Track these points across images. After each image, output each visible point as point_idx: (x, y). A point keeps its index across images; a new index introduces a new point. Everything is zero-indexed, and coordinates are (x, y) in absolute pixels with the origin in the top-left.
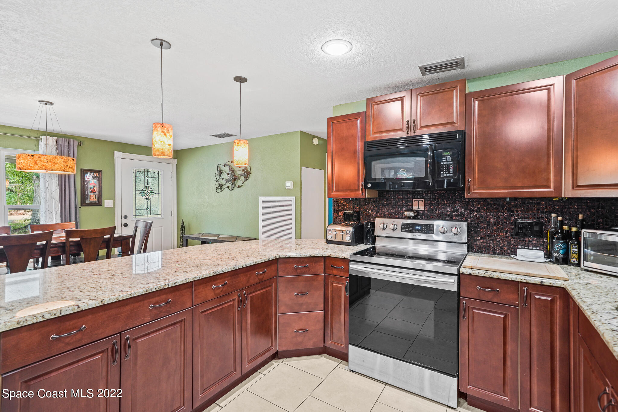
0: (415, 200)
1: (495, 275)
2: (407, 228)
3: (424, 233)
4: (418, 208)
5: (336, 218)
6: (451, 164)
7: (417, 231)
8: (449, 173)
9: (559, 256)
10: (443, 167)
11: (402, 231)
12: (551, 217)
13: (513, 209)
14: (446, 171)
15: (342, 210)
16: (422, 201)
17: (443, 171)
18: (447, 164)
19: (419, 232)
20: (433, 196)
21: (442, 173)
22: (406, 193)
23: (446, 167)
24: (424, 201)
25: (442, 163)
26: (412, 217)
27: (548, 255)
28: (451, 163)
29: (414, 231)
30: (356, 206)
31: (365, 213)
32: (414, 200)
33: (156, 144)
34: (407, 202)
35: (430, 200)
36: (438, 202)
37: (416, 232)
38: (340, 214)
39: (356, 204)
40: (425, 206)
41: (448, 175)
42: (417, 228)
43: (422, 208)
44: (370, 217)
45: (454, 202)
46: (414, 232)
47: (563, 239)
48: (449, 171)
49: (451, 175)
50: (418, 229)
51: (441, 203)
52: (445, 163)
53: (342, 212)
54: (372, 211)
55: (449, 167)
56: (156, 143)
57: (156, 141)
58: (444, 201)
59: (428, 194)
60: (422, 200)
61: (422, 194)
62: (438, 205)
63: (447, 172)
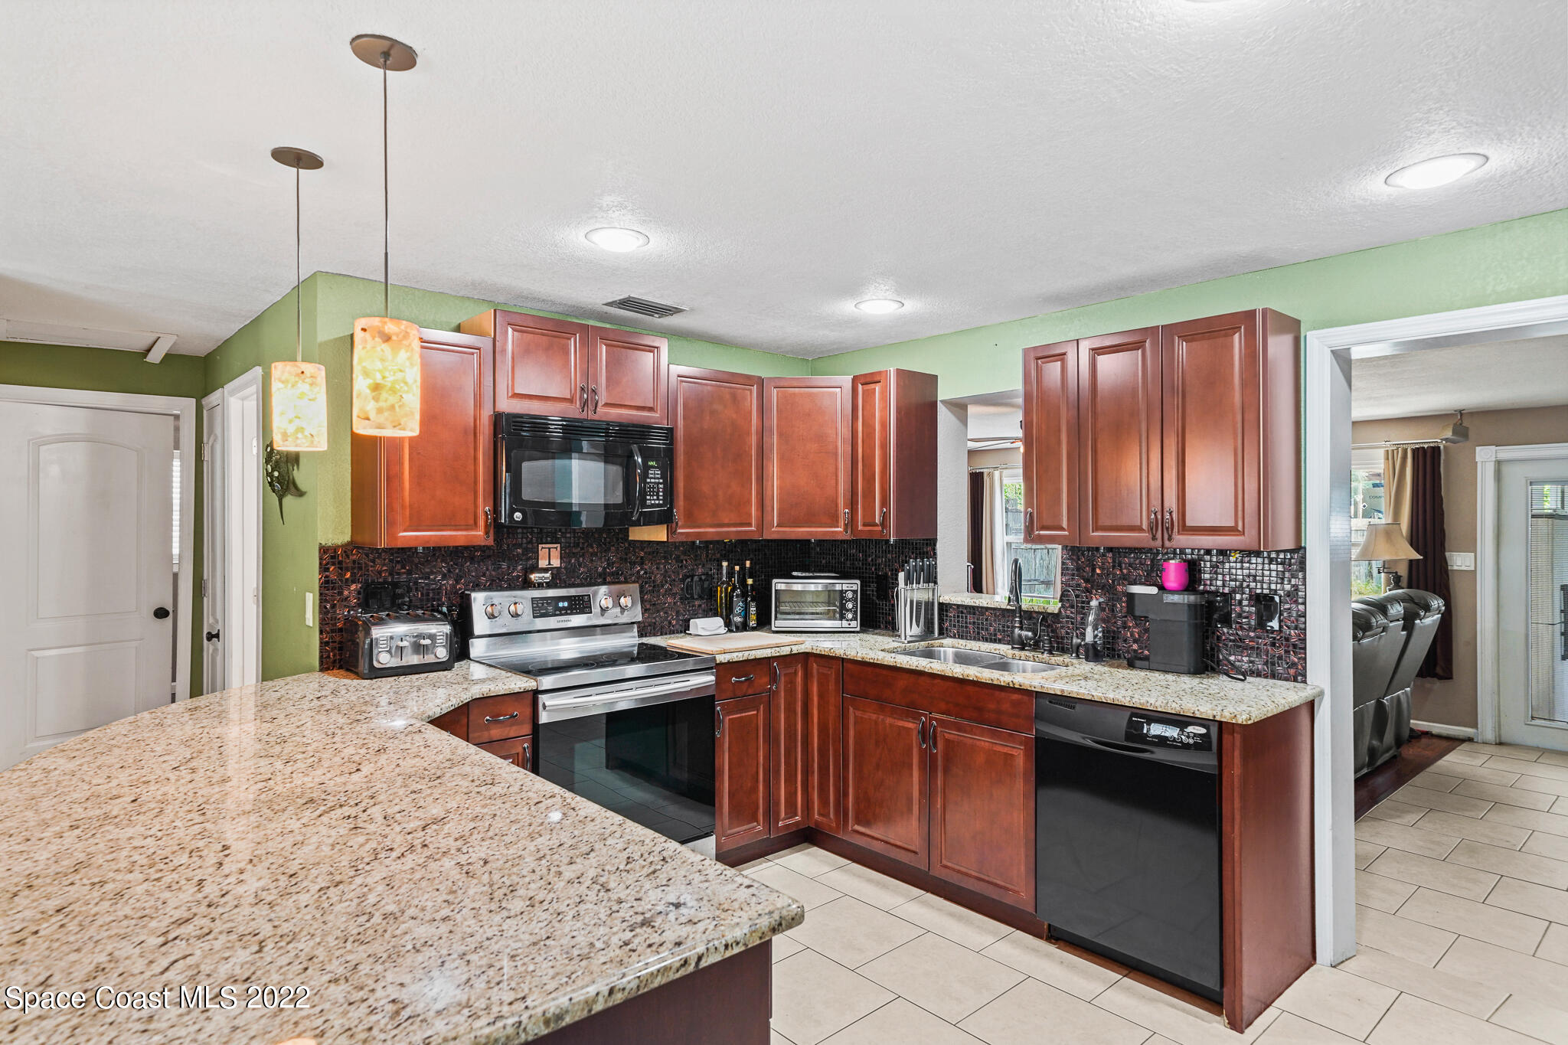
0: (544, 546)
1: (753, 655)
2: (541, 609)
3: (577, 613)
4: (549, 564)
5: (333, 606)
6: (661, 483)
7: (563, 612)
8: (658, 499)
9: (738, 619)
10: (650, 488)
11: (534, 617)
12: (722, 566)
13: (682, 557)
14: (653, 495)
15: (353, 582)
16: (556, 548)
17: (650, 495)
18: (655, 483)
19: (566, 614)
20: (574, 537)
21: (648, 497)
22: (525, 531)
23: (653, 488)
24: (559, 549)
25: (648, 480)
26: (546, 583)
27: (728, 624)
28: (661, 481)
29: (558, 612)
30: (399, 566)
31: (426, 584)
32: (540, 546)
33: (407, 392)
34: (526, 550)
35: (569, 546)
36: (582, 549)
37: (561, 615)
38: (346, 593)
39: (398, 562)
40: (561, 558)
41: (657, 502)
42: (561, 605)
43: (556, 562)
44: (438, 594)
45: (608, 550)
46: (557, 615)
47: (743, 597)
48: (658, 496)
49: (661, 502)
50: (564, 608)
51: (588, 551)
52: (653, 480)
53: (353, 587)
54: (444, 577)
55: (658, 488)
56: (406, 388)
57: (406, 383)
58: (592, 548)
59: (566, 533)
60: (555, 546)
61: (555, 533)
62: (583, 556)
63: (655, 497)
